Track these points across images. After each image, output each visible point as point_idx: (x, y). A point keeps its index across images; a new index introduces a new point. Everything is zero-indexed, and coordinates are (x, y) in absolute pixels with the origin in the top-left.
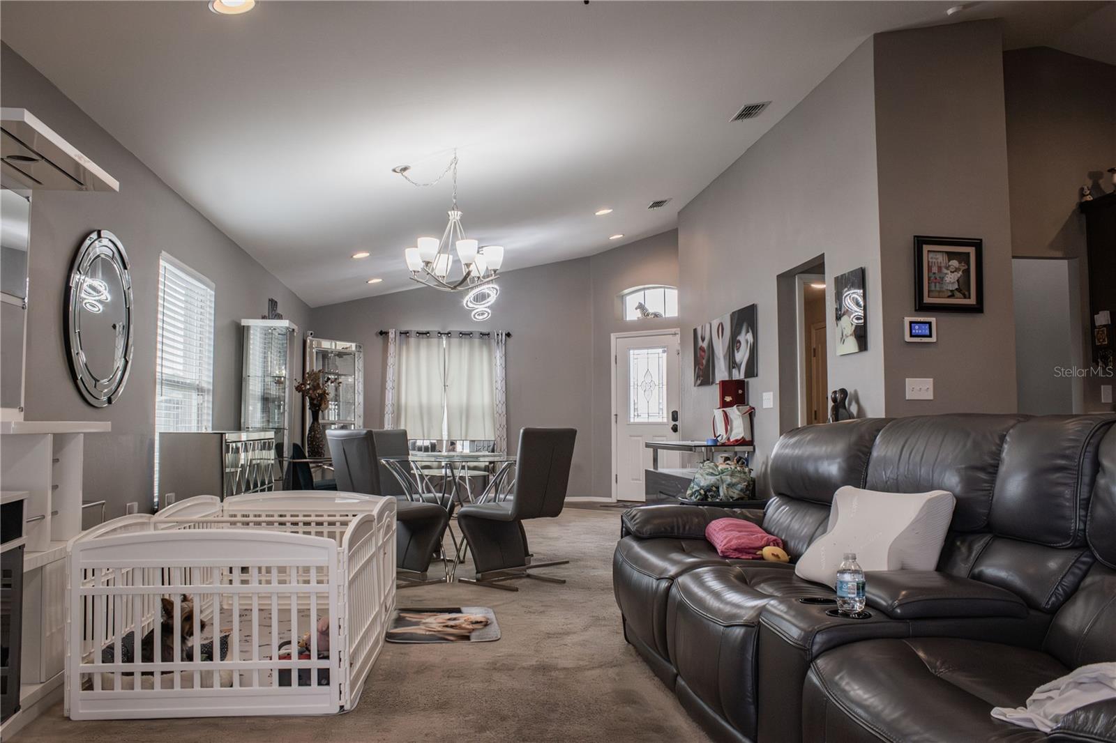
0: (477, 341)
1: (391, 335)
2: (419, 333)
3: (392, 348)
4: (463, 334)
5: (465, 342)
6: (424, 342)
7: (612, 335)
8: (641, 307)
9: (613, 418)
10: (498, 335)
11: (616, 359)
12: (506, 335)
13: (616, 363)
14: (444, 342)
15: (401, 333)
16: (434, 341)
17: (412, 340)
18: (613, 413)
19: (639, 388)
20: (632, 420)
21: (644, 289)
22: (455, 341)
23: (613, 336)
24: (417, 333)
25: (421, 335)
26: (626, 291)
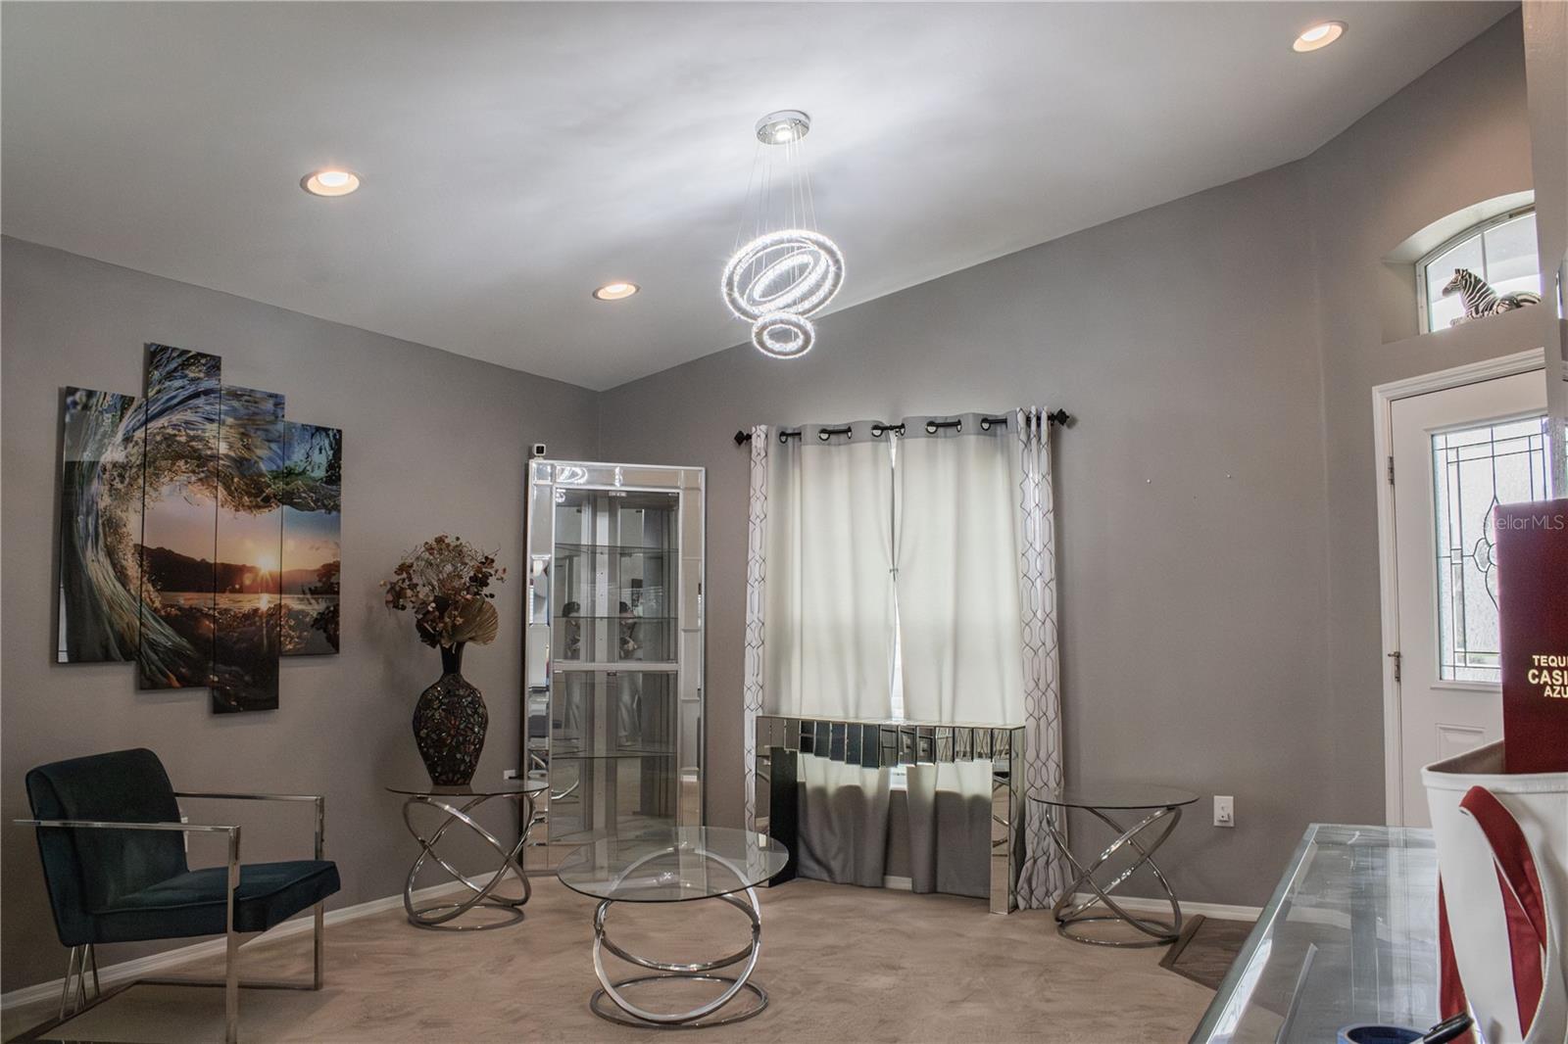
0: (972, 440)
1: (758, 442)
2: (830, 433)
3: (761, 474)
4: (938, 426)
5: (944, 445)
6: (839, 455)
7: (1375, 390)
8: (1467, 284)
9: (1388, 666)
10: (1028, 420)
11: (1392, 470)
12: (1051, 418)
13: (1392, 481)
14: (894, 451)
15: (783, 434)
16: (864, 449)
17: (810, 452)
18: (1388, 647)
19: (1469, 563)
20: (1448, 675)
21: (1480, 226)
22: (917, 444)
23: (1379, 396)
24: (824, 431)
25: (833, 437)
26: (1425, 238)
